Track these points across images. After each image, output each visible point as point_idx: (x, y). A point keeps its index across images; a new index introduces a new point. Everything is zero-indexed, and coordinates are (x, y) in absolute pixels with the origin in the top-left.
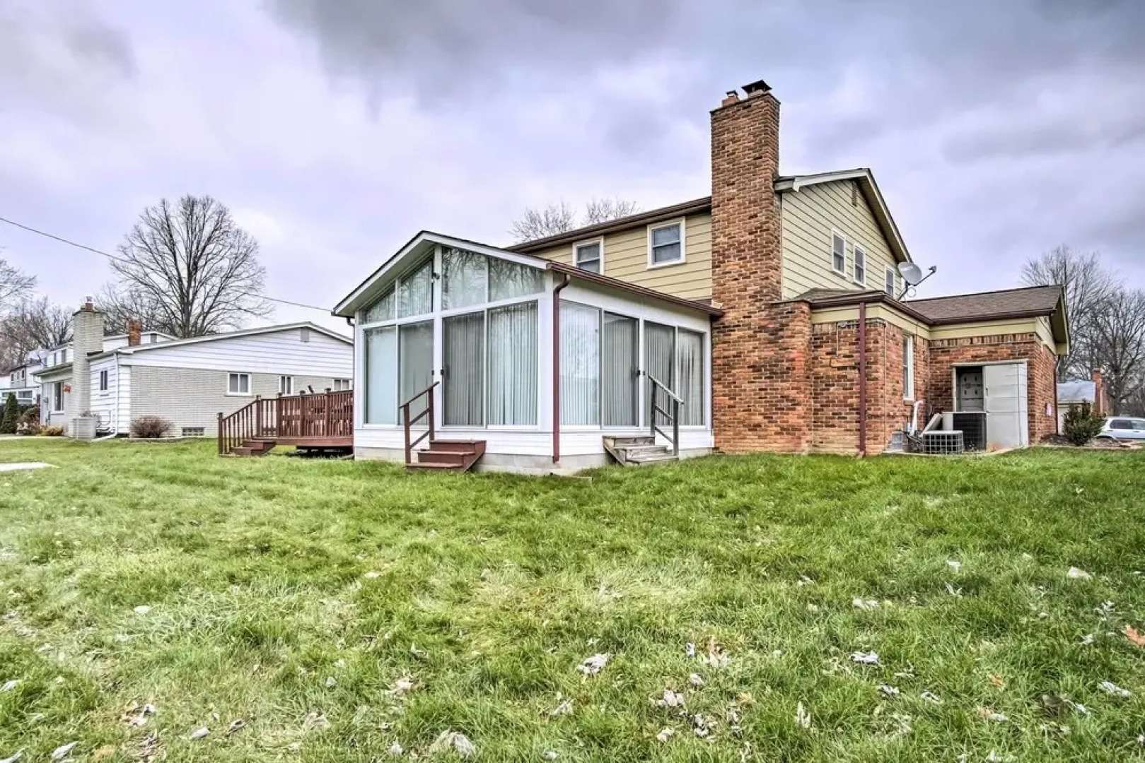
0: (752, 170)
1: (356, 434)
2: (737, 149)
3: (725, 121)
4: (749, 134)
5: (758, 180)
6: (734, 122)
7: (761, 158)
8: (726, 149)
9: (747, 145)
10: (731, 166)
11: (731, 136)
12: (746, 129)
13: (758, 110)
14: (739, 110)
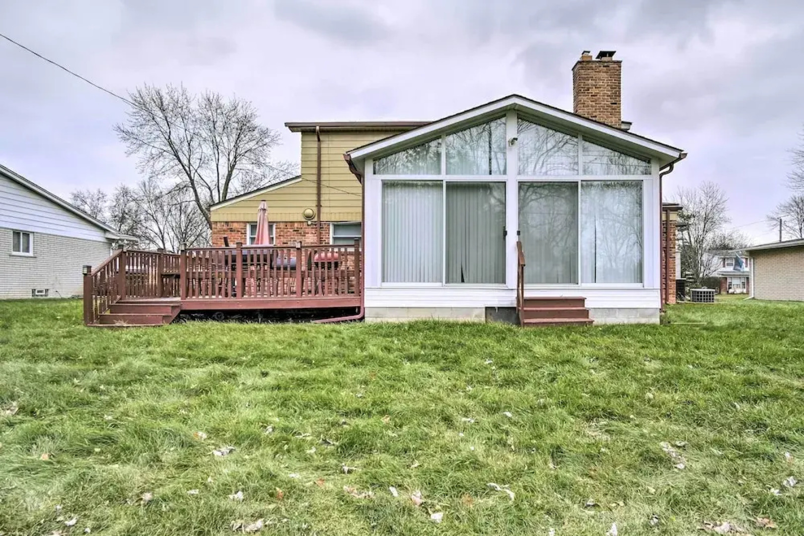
0: (609, 110)
1: (367, 293)
2: (598, 93)
3: (589, 71)
4: (607, 85)
5: (614, 119)
6: (596, 73)
7: (616, 104)
8: (590, 91)
9: (606, 92)
10: (594, 103)
11: (593, 82)
12: (605, 81)
13: (613, 71)
14: (600, 67)
